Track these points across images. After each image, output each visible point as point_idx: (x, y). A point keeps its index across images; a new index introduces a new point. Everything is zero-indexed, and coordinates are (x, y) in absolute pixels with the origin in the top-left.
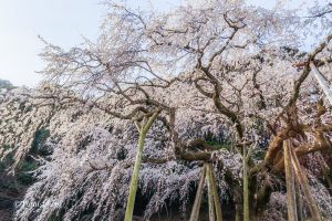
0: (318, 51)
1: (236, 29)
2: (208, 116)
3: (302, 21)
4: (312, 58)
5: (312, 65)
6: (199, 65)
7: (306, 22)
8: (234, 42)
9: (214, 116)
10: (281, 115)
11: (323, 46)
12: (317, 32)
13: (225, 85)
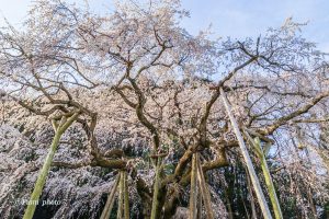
0: (227, 79)
1: (164, 48)
2: (130, 129)
3: (217, 51)
4: (222, 84)
5: (221, 90)
6: (127, 75)
7: (220, 53)
8: (161, 60)
9: (135, 130)
10: (195, 135)
11: (231, 75)
12: (228, 62)
13: (149, 101)
